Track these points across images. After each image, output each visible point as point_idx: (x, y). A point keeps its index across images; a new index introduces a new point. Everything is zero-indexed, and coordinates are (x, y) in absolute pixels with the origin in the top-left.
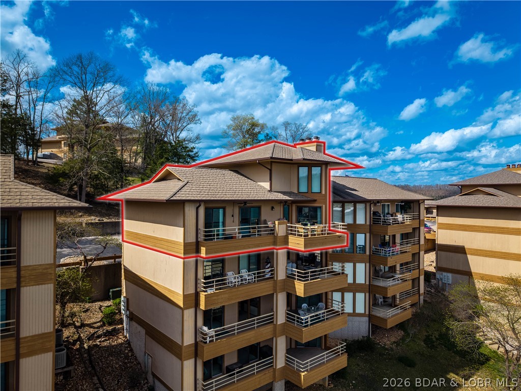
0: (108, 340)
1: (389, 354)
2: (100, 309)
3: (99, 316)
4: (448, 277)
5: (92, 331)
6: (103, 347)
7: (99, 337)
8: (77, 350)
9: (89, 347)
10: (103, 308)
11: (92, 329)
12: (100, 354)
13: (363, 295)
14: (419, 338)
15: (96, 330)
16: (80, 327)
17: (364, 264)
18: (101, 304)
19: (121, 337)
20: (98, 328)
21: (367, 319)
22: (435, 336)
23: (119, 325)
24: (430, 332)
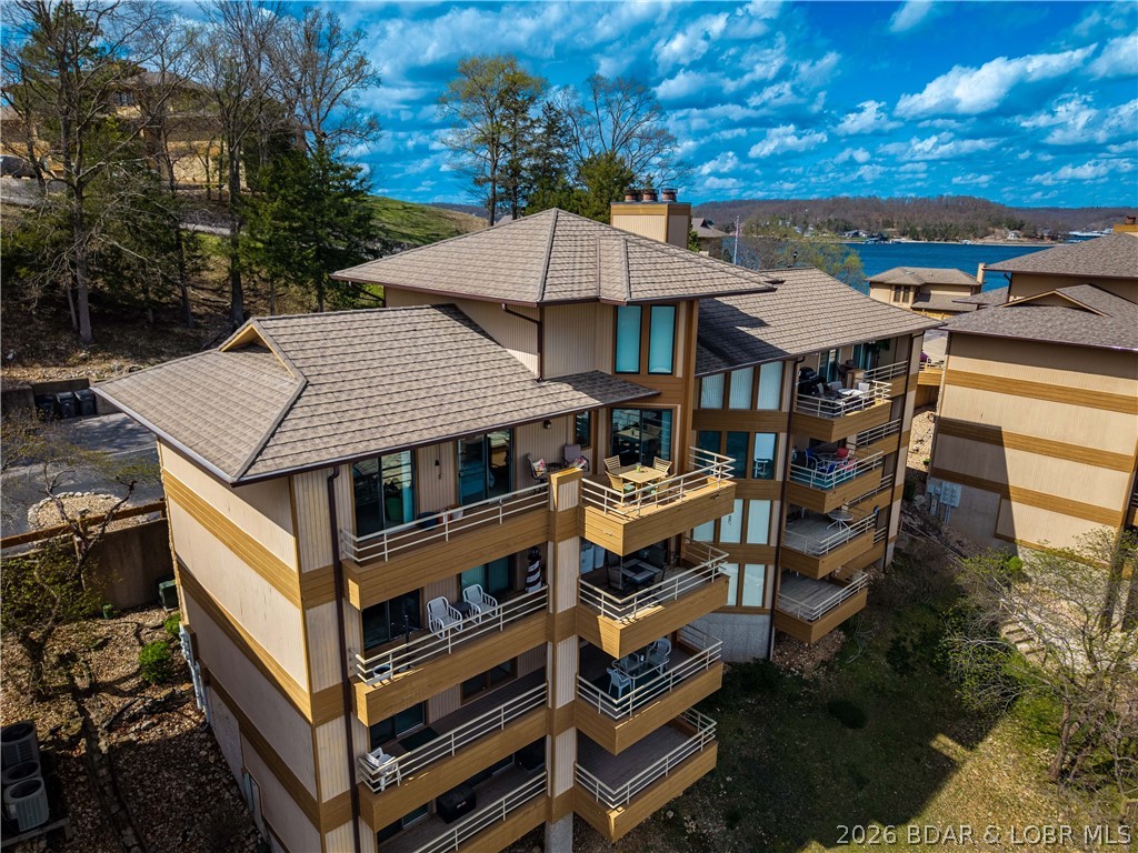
0: (158, 724)
1: (810, 698)
2: (137, 634)
3: (136, 657)
4: (953, 491)
5: (117, 702)
6: (145, 745)
7: (135, 718)
8: (80, 759)
9: (111, 748)
10: (144, 631)
11: (116, 698)
12: (138, 765)
13: (760, 568)
14: (878, 648)
15: (128, 701)
16: (89, 692)
17: (768, 503)
18: (141, 621)
19: (191, 713)
20: (132, 693)
21: (767, 618)
22: (912, 641)
23: (183, 684)
24: (902, 631)
